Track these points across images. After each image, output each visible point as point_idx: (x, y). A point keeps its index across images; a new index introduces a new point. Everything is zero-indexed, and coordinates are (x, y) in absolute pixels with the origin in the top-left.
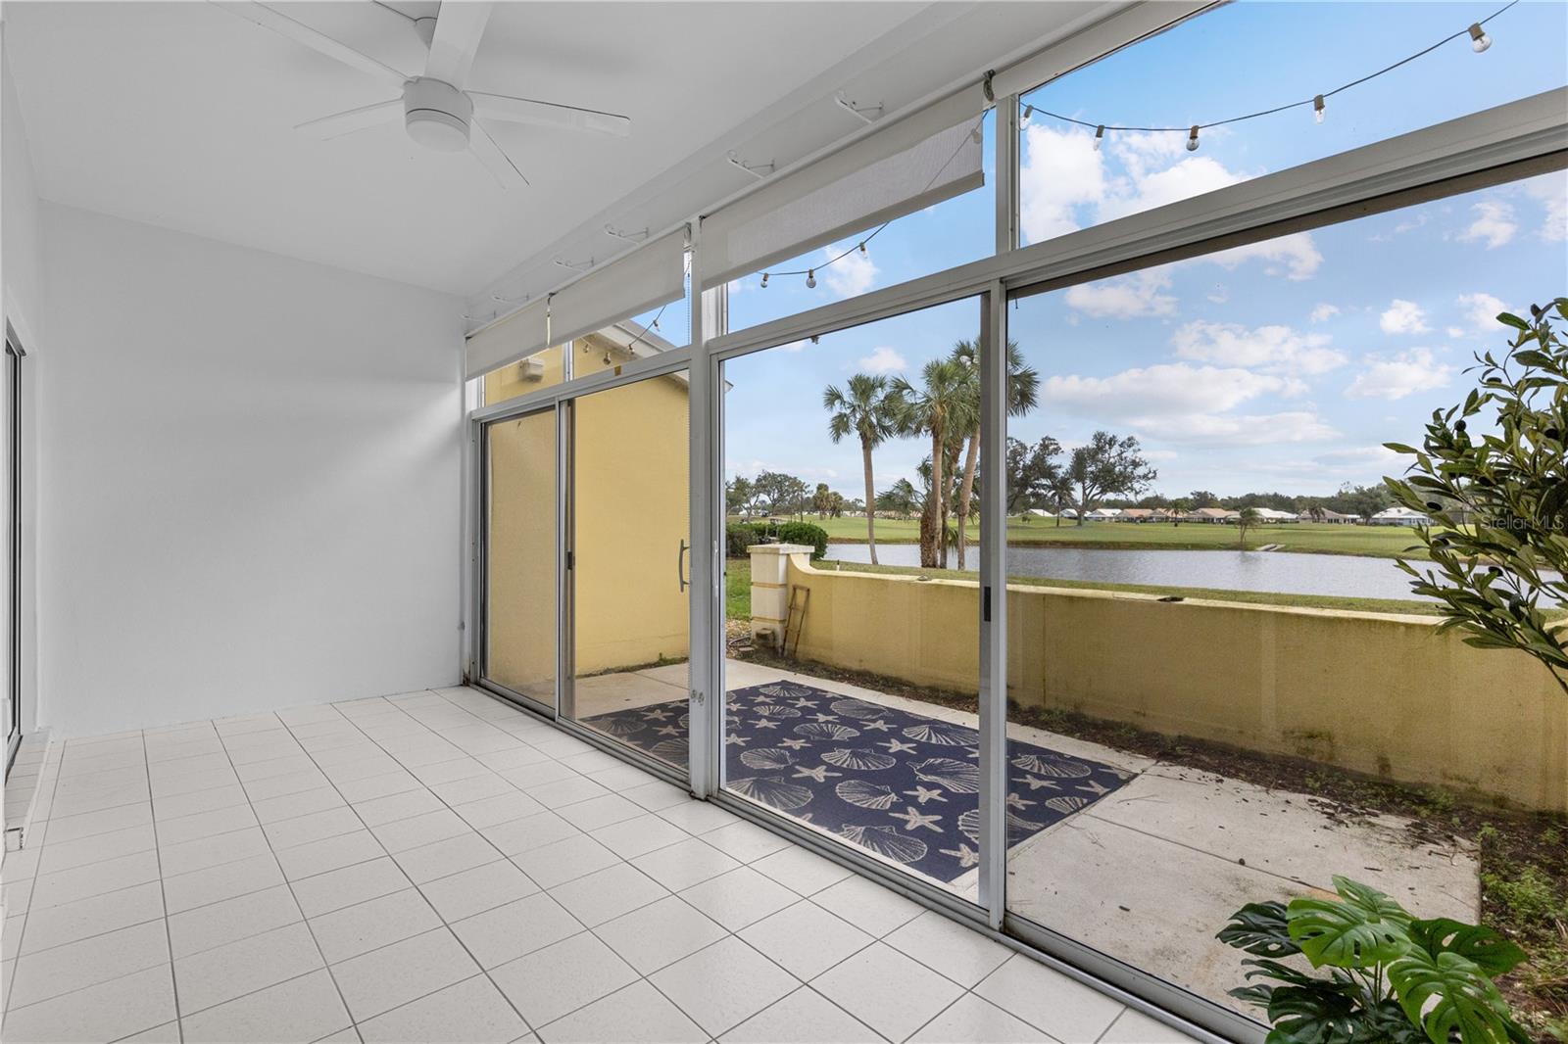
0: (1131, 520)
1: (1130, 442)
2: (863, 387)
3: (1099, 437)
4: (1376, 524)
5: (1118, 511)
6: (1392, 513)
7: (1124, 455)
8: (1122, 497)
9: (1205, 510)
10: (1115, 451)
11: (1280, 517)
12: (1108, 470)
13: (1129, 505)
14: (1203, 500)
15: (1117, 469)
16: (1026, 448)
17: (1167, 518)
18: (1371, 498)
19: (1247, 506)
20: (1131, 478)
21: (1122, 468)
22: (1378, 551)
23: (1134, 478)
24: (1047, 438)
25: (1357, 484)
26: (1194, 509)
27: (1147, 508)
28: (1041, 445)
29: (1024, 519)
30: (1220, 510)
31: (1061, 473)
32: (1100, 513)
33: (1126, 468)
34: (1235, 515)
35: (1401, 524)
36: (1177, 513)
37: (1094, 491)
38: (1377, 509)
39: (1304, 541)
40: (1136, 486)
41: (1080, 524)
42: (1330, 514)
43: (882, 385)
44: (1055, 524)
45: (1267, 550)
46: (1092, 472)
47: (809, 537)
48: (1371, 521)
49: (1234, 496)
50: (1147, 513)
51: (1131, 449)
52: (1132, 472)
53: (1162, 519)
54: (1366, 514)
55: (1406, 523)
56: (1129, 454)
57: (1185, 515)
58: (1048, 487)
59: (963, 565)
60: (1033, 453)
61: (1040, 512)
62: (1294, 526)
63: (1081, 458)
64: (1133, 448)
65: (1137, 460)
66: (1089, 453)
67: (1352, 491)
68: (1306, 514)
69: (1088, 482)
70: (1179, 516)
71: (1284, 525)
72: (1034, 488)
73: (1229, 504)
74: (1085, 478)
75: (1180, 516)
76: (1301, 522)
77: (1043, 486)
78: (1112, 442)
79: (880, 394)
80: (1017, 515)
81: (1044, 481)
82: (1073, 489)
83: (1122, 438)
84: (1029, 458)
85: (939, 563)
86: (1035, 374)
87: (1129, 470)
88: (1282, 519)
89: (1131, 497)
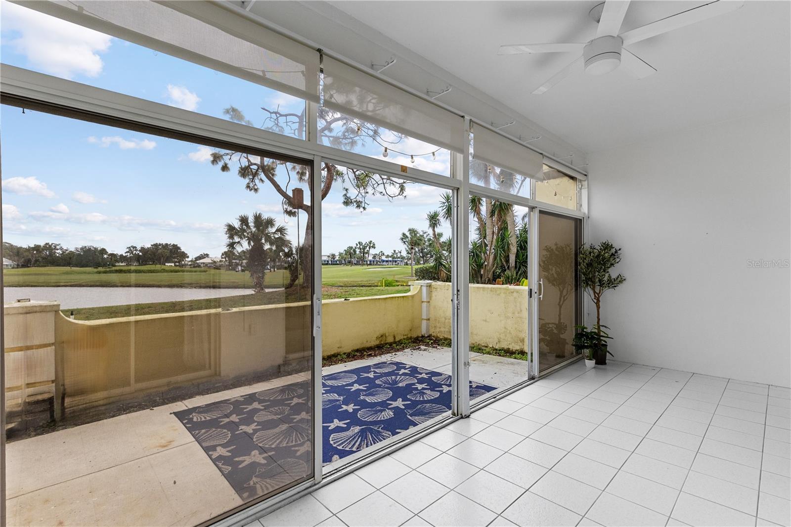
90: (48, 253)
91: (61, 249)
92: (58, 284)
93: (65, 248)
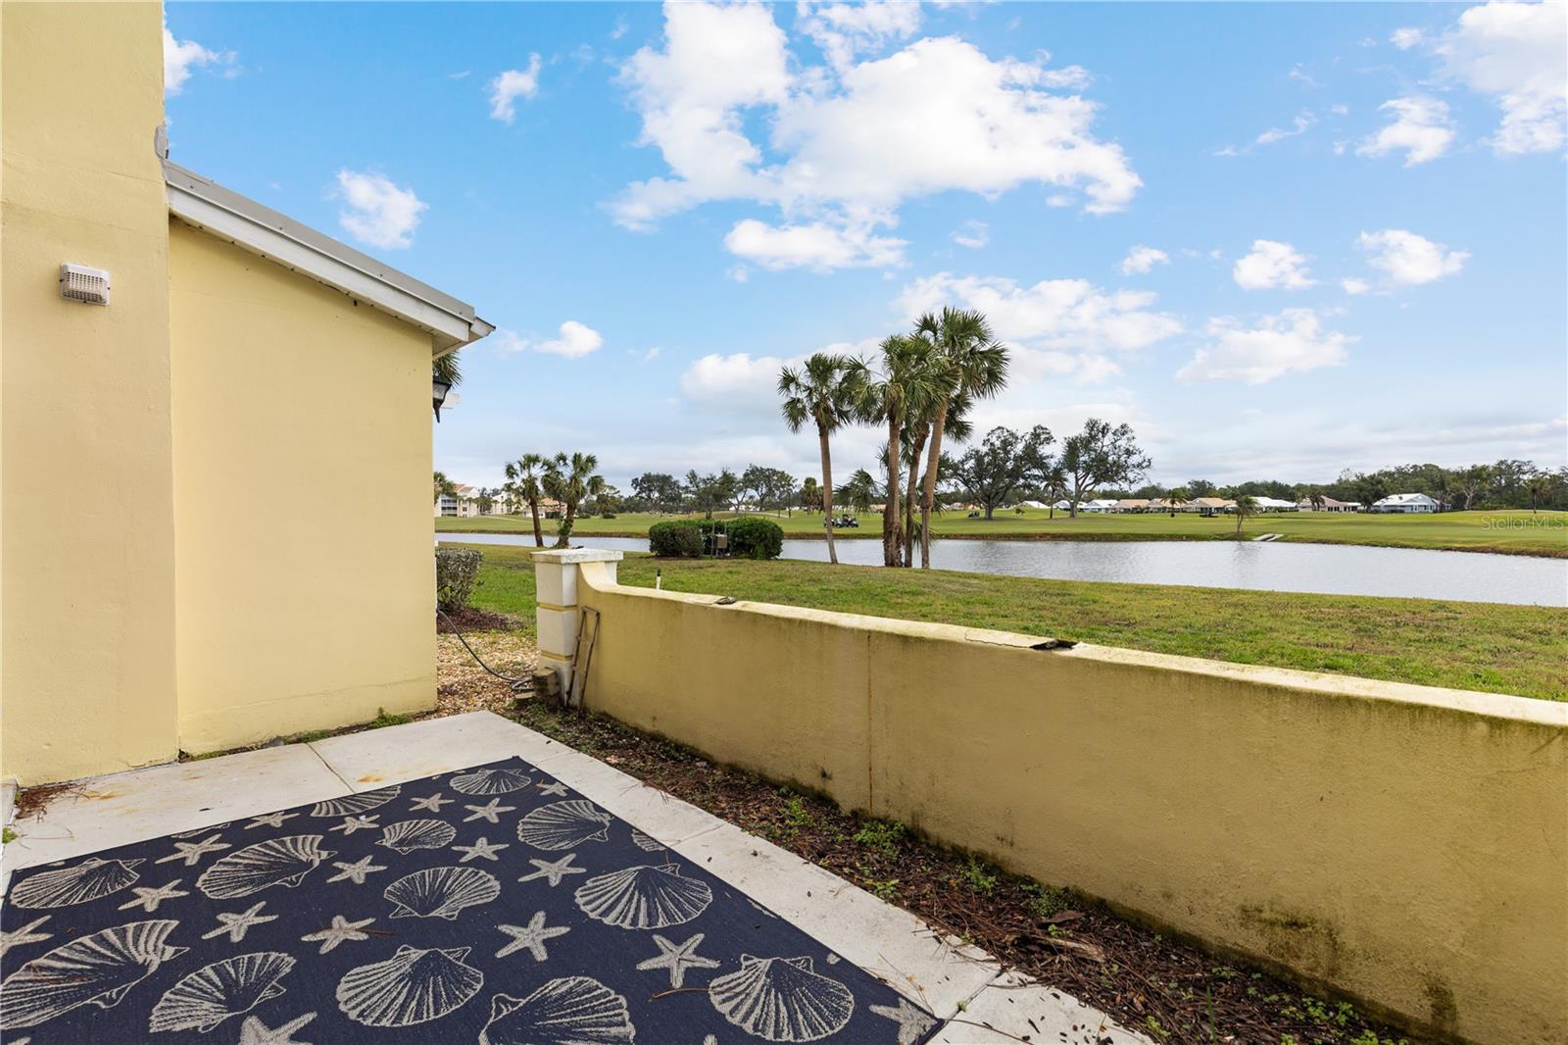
0: (1127, 511)
1: (1124, 430)
2: (820, 368)
3: (1092, 425)
4: (1377, 512)
5: (1114, 502)
6: (1394, 500)
7: (1118, 444)
8: (1116, 487)
9: (1202, 499)
10: (1108, 440)
11: (1278, 505)
12: (1101, 459)
13: (1124, 496)
14: (1202, 489)
15: (1110, 458)
16: (1017, 438)
17: (1165, 508)
18: (1372, 484)
19: (1245, 495)
20: (1124, 467)
21: (1115, 458)
22: (1379, 540)
23: (1128, 467)
24: (1039, 427)
25: (1358, 471)
26: (1192, 498)
27: (1144, 498)
28: (1032, 434)
29: (1018, 511)
30: (1218, 499)
31: (1053, 463)
32: (1096, 504)
33: (1119, 457)
34: (1232, 504)
35: (1402, 512)
36: (1173, 502)
37: (1087, 482)
38: (1379, 496)
39: (1305, 531)
40: (1131, 476)
41: (1073, 516)
42: (1329, 502)
43: (840, 366)
44: (1049, 516)
45: (1264, 540)
46: (1085, 462)
47: (760, 534)
48: (1372, 509)
49: (1232, 486)
50: (1143, 503)
51: (1125, 437)
52: (1126, 461)
53: (1159, 509)
54: (1367, 502)
55: (1407, 510)
56: (1123, 443)
57: (1183, 505)
58: (1040, 477)
59: (927, 563)
60: (1024, 442)
61: (1035, 504)
62: (1294, 514)
63: (1073, 447)
64: (1126, 436)
65: (1131, 449)
66: (1082, 442)
67: (1353, 479)
68: (1307, 502)
69: (1081, 473)
70: (1175, 506)
71: (1283, 514)
72: (1026, 479)
73: (1228, 494)
74: (1078, 468)
75: (1177, 505)
76: (1301, 510)
77: (1036, 477)
78: (1104, 430)
79: (838, 376)
80: (1012, 507)
81: (1036, 472)
82: (1066, 480)
83: (1115, 426)
84: (1019, 448)
85: (903, 560)
86: (1003, 350)
87: (1123, 459)
88: (1281, 508)
89: (1125, 486)
90: (1503, 482)
91: (1534, 471)
92: (1450, 545)
93: (1541, 469)
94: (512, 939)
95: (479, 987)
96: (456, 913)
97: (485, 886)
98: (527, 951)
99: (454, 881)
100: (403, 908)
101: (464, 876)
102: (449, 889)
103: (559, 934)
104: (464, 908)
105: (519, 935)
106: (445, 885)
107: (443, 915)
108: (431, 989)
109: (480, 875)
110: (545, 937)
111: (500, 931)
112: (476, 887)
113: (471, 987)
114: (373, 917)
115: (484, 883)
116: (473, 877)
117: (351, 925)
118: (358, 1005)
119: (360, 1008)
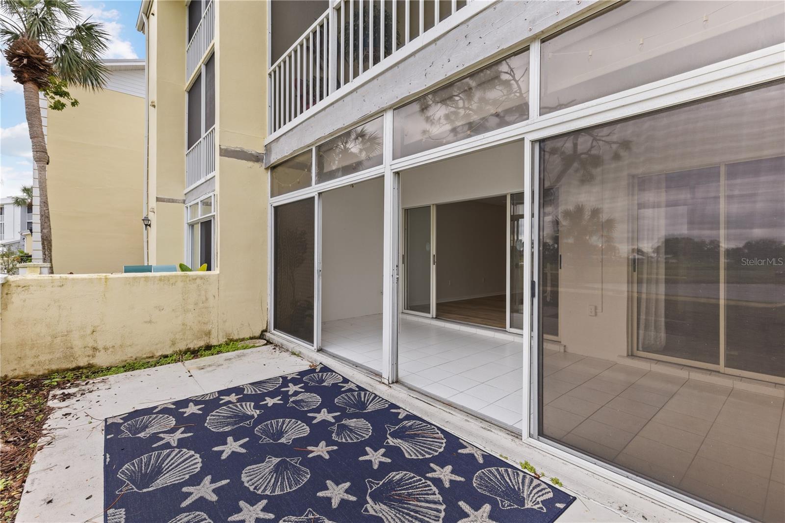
94: (241, 446)
95: (257, 429)
96: (267, 460)
97: (250, 478)
98: (235, 441)
99: (270, 481)
100: (296, 463)
101: (264, 486)
102: (272, 476)
103: (219, 447)
104: (263, 463)
105: (237, 447)
106: (275, 478)
107: (274, 458)
108: (274, 428)
109: (253, 487)
110: (225, 446)
111: (245, 449)
112: (256, 477)
113: (259, 429)
114: (309, 458)
115: (251, 480)
116: (258, 485)
117: (319, 453)
118: (298, 426)
119: (297, 424)
